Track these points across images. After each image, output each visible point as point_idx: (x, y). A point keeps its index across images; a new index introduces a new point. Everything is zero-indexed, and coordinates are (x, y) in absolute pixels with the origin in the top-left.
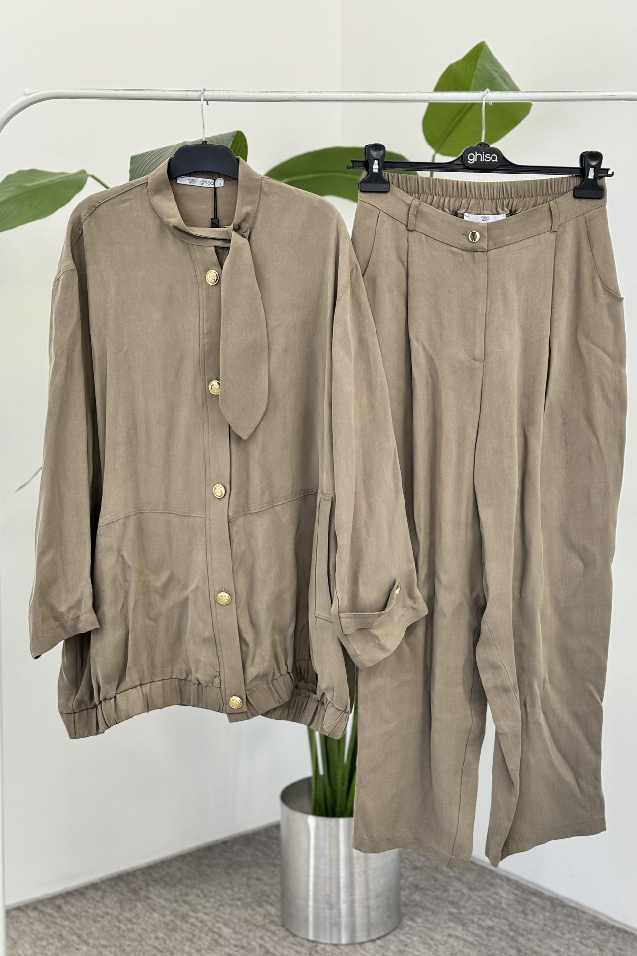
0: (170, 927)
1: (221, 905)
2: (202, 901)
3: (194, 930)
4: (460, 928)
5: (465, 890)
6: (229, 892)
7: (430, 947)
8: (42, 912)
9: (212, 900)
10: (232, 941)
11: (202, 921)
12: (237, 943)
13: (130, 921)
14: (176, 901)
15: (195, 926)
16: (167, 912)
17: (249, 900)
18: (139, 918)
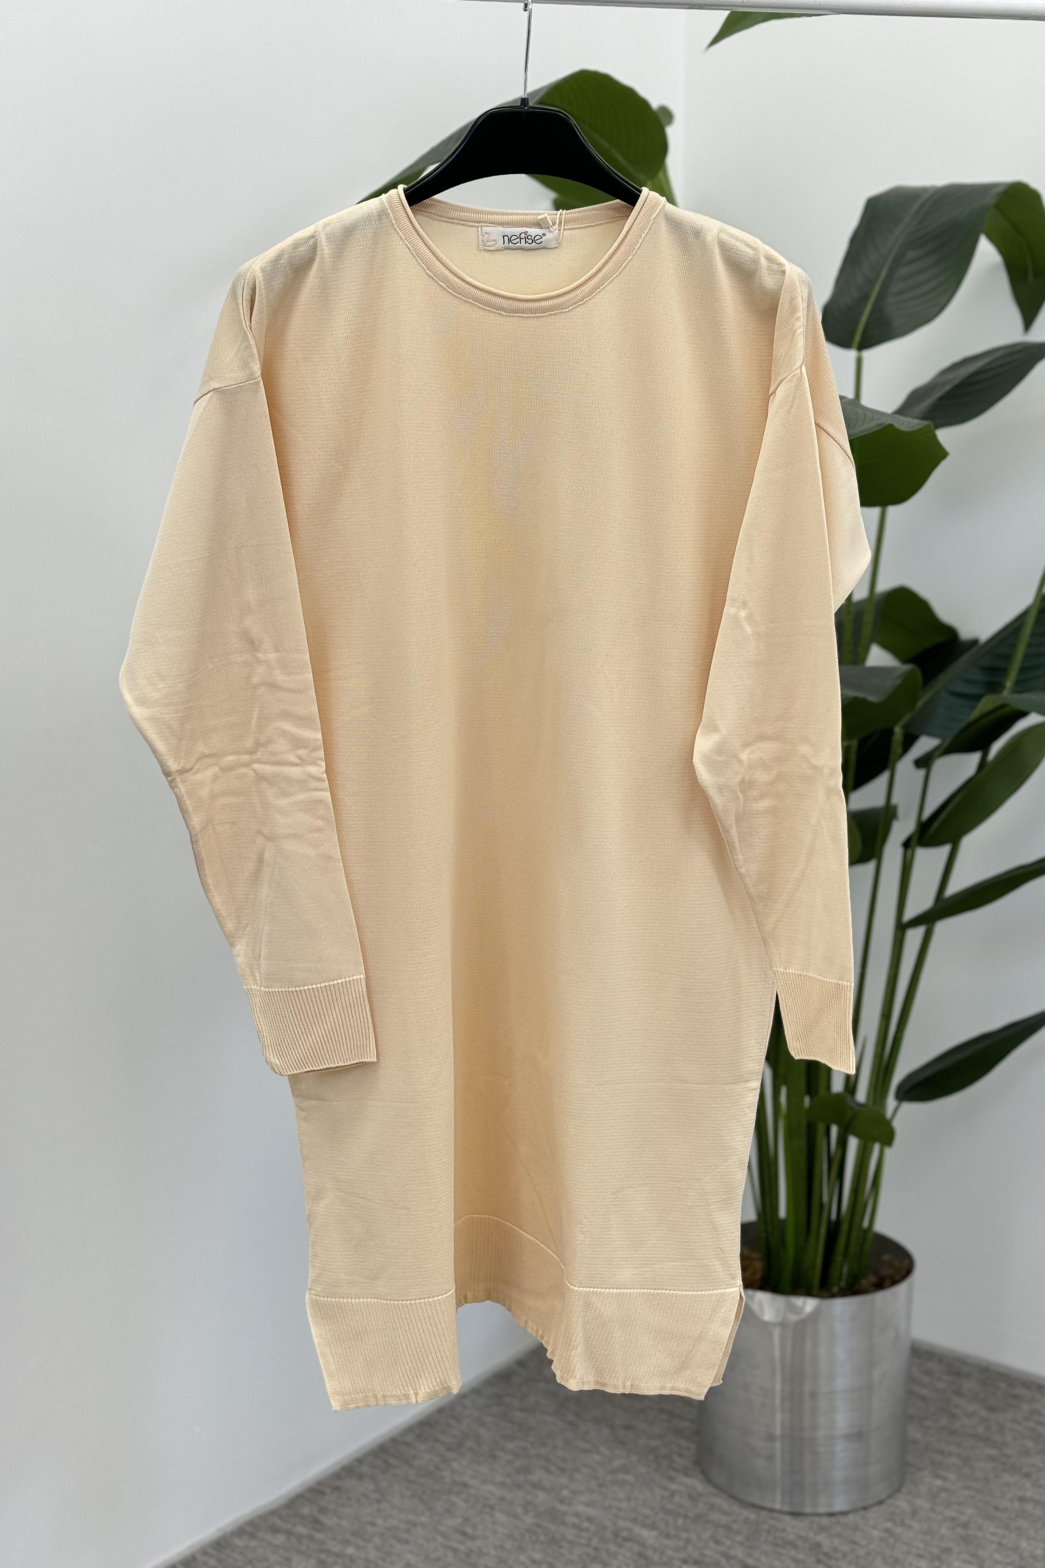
0: (542, 1538)
1: (601, 1485)
2: (563, 1480)
3: (590, 1540)
4: (1027, 1484)
5: (983, 1413)
6: (597, 1458)
7: (1006, 1527)
8: (289, 1533)
9: (578, 1476)
10: (669, 1553)
11: (590, 1519)
12: (682, 1555)
13: (464, 1534)
14: (519, 1486)
15: (586, 1530)
16: (520, 1510)
17: (642, 1469)
18: (474, 1526)
